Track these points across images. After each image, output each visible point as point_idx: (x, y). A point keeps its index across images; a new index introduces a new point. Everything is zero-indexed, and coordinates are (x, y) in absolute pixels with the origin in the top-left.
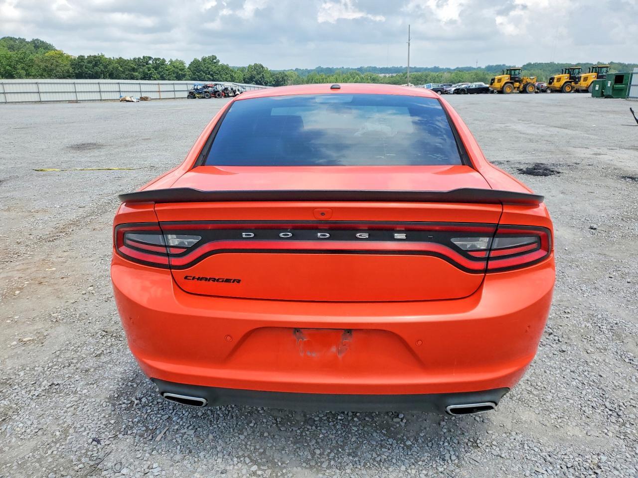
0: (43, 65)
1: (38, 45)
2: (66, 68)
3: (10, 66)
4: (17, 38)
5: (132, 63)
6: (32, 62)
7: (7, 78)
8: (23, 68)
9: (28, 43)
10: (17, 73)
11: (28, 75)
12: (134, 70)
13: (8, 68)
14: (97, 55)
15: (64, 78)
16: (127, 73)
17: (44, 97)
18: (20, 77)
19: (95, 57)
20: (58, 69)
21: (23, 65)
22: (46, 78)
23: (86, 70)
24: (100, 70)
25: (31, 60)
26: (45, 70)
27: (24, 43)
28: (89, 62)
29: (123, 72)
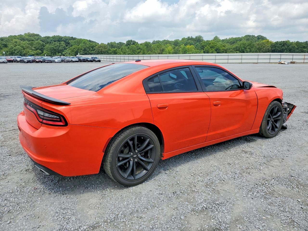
0: (258, 46)
1: (260, 38)
2: (268, 47)
3: (244, 47)
4: (252, 35)
5: (304, 44)
6: (253, 46)
7: (242, 53)
8: (249, 48)
9: (255, 37)
10: (246, 50)
11: (250, 52)
12: (304, 47)
13: (243, 48)
14: (285, 41)
15: (266, 52)
16: (300, 49)
17: (244, 61)
18: (247, 52)
19: (284, 42)
20: (264, 48)
21: (249, 47)
22: (258, 53)
23: (278, 48)
24: (285, 48)
25: (253, 45)
26: (258, 49)
27: (254, 37)
28: (280, 44)
29: (298, 49)
